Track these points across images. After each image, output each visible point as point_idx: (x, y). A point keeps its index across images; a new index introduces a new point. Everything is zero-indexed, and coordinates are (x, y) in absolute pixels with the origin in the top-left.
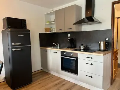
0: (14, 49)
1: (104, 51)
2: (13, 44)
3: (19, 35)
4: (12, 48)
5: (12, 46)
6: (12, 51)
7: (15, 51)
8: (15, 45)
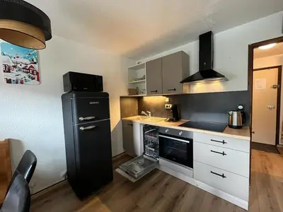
0: (82, 128)
1: (238, 127)
2: (81, 119)
3: (91, 103)
4: (79, 126)
5: (79, 121)
6: (79, 131)
7: (85, 130)
8: (84, 121)
